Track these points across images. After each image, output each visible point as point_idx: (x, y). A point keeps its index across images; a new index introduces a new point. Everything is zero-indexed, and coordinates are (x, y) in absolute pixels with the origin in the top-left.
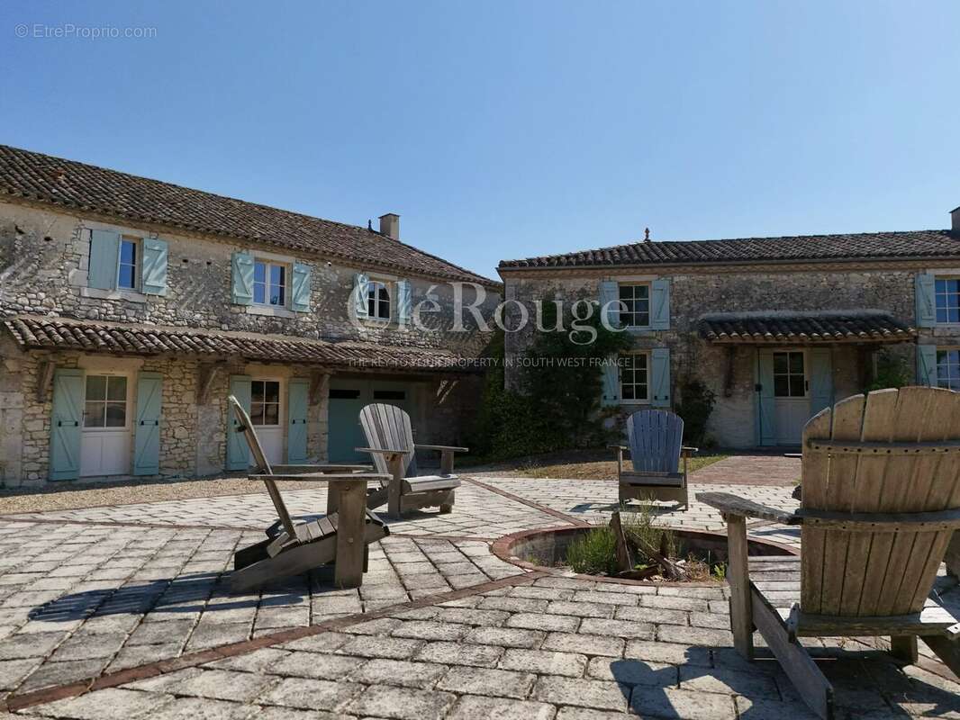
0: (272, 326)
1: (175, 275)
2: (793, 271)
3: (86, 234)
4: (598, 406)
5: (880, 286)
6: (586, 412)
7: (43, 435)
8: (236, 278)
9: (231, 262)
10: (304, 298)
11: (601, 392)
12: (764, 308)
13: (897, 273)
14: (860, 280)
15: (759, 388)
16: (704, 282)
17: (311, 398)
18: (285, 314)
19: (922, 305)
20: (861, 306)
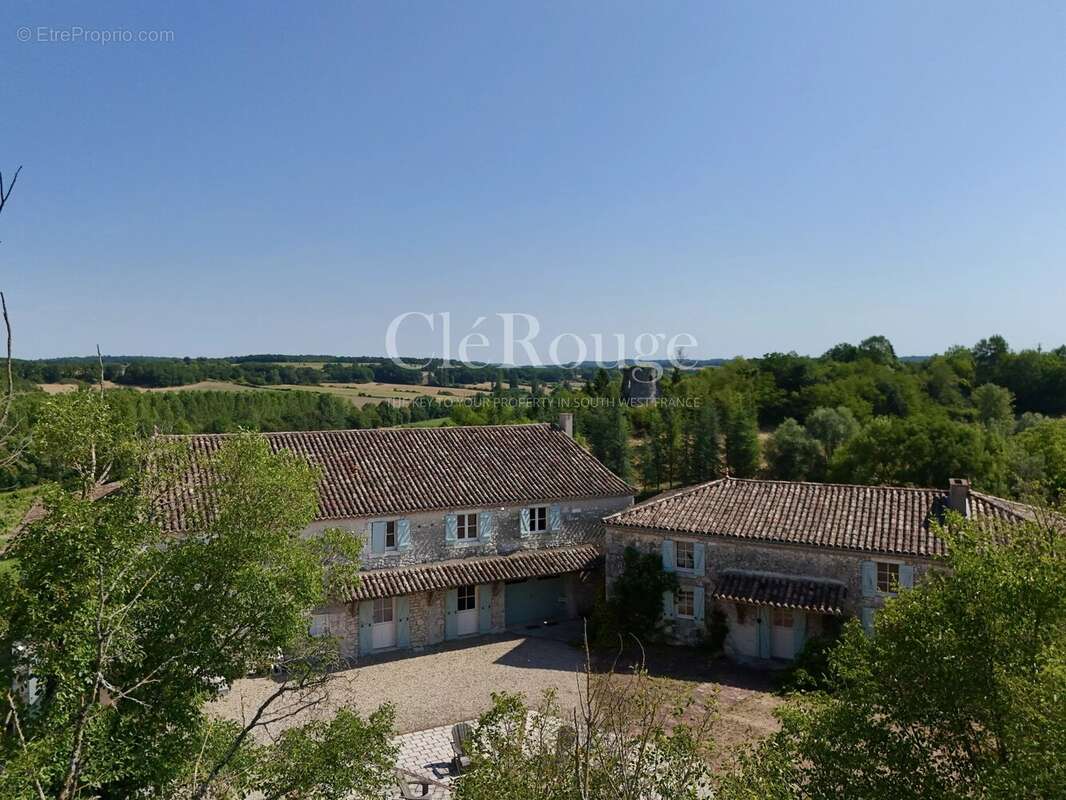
0: (469, 554)
1: (415, 536)
2: (784, 549)
3: (370, 525)
4: (661, 618)
5: (840, 565)
6: (654, 621)
7: (356, 632)
8: (447, 530)
9: (445, 521)
10: (488, 534)
11: (662, 610)
12: (765, 570)
13: (851, 558)
14: (826, 559)
15: (759, 621)
16: (728, 548)
17: (494, 591)
18: (477, 544)
19: (865, 582)
20: (826, 576)
